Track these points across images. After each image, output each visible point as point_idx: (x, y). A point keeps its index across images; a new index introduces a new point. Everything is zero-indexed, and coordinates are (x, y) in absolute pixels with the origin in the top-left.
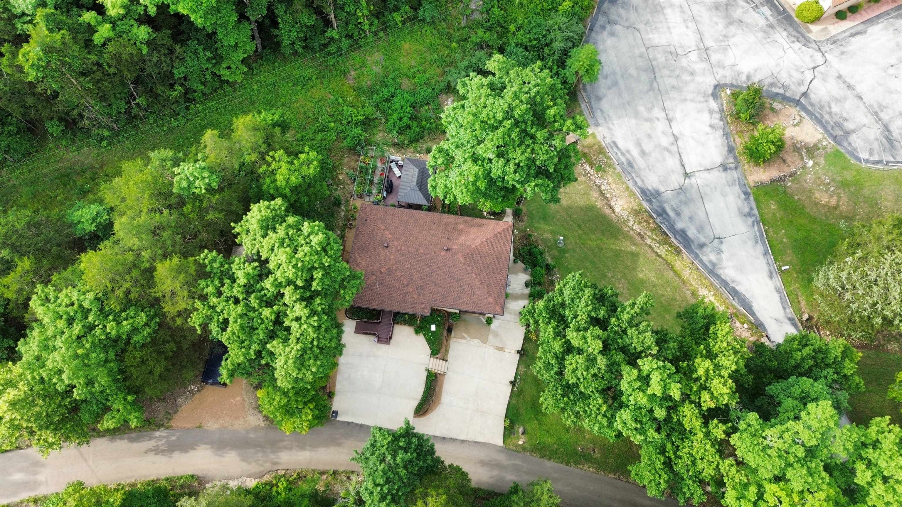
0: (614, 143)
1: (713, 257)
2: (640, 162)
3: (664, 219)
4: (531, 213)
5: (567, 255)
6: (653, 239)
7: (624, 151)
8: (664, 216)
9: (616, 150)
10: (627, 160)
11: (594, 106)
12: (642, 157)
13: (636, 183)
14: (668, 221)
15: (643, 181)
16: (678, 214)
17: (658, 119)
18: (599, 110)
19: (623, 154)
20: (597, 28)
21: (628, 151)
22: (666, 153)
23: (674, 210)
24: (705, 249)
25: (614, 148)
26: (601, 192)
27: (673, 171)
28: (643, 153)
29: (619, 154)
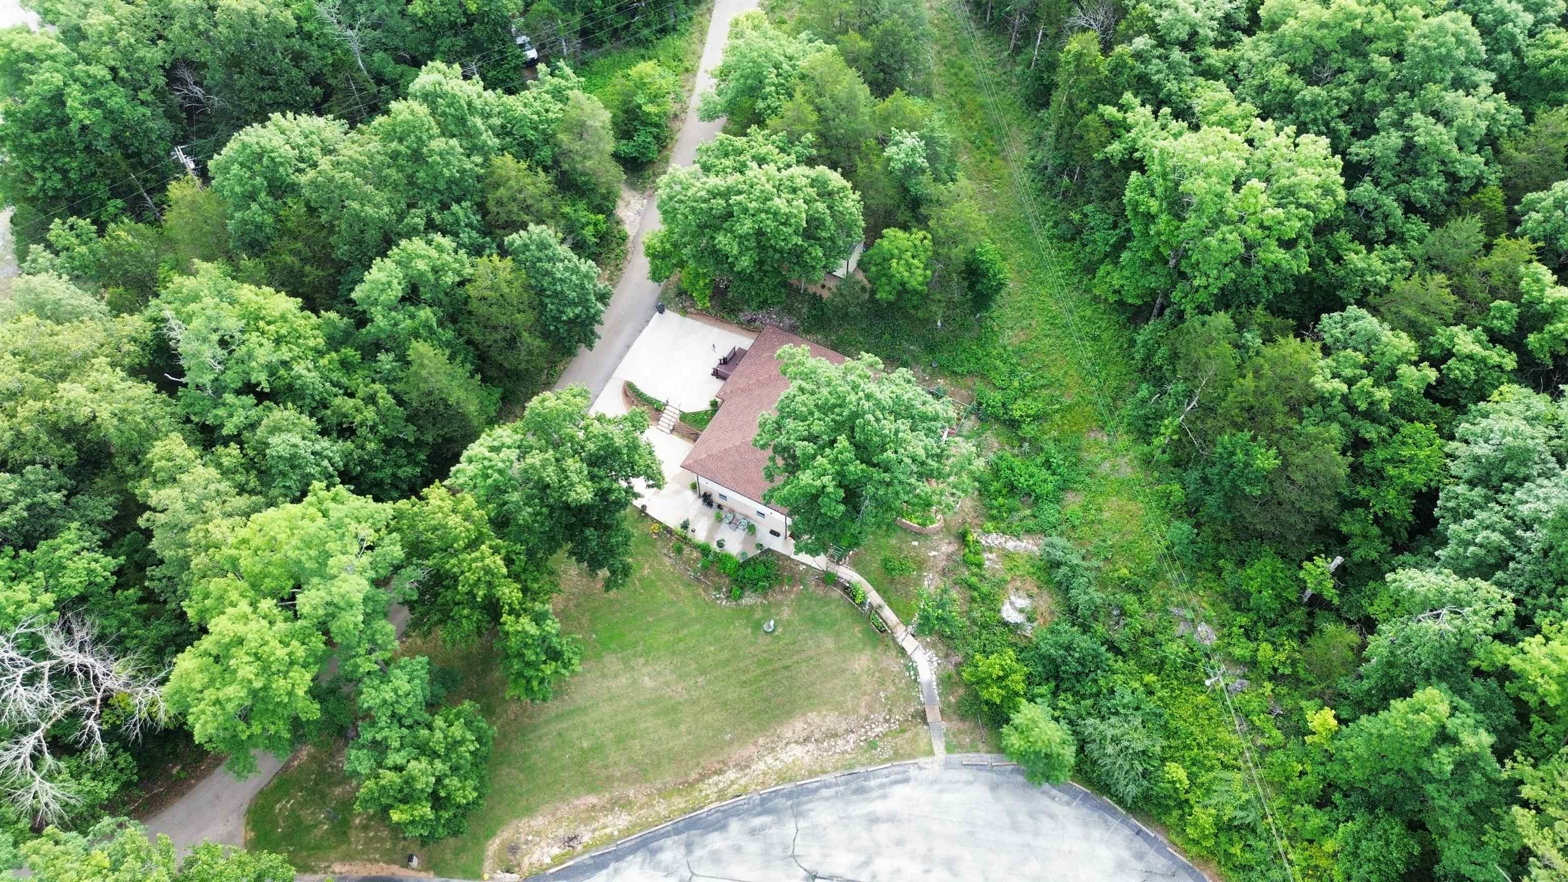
0: (906, 781)
1: (666, 856)
2: (860, 808)
3: (754, 807)
4: (827, 604)
5: (749, 630)
6: (732, 782)
7: (887, 790)
8: (759, 809)
9: (893, 778)
10: (871, 789)
11: (983, 774)
12: (867, 815)
13: (827, 786)
14: (748, 810)
15: (827, 799)
16: (753, 832)
17: (927, 871)
18: (971, 778)
19: (882, 786)
20: (1139, 843)
21: (884, 797)
22: (862, 859)
23: (763, 828)
24: (682, 850)
25: (899, 777)
26: (835, 735)
27: (826, 856)
28: (873, 820)
29: (885, 780)
